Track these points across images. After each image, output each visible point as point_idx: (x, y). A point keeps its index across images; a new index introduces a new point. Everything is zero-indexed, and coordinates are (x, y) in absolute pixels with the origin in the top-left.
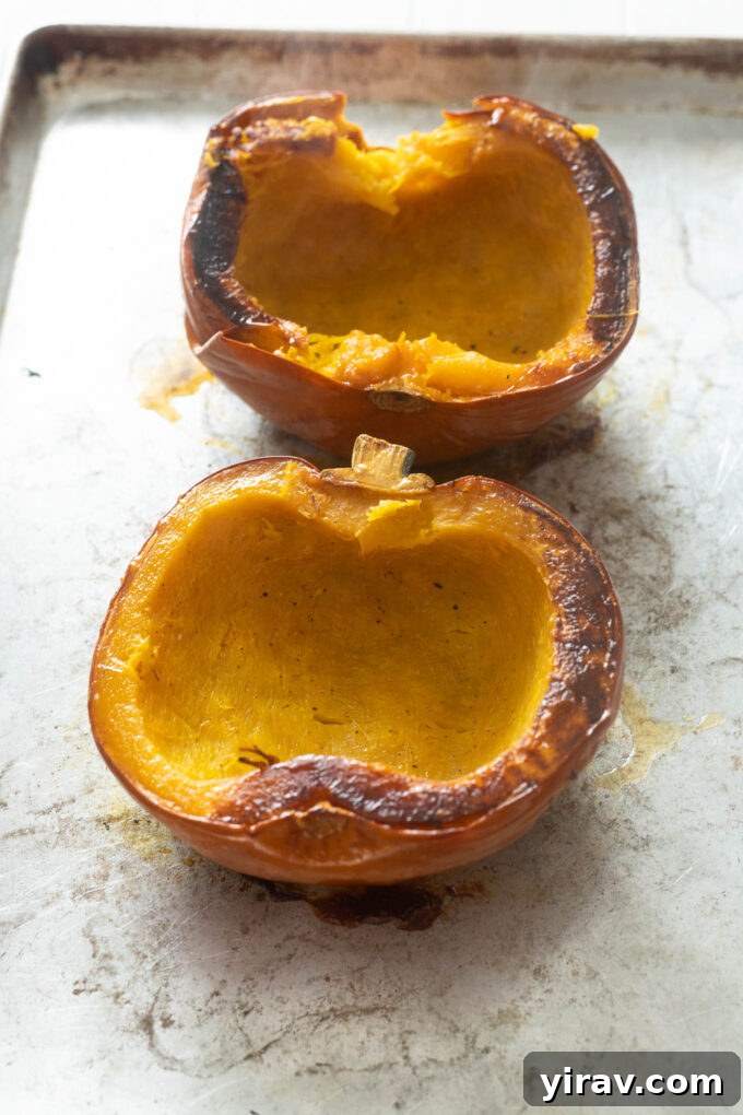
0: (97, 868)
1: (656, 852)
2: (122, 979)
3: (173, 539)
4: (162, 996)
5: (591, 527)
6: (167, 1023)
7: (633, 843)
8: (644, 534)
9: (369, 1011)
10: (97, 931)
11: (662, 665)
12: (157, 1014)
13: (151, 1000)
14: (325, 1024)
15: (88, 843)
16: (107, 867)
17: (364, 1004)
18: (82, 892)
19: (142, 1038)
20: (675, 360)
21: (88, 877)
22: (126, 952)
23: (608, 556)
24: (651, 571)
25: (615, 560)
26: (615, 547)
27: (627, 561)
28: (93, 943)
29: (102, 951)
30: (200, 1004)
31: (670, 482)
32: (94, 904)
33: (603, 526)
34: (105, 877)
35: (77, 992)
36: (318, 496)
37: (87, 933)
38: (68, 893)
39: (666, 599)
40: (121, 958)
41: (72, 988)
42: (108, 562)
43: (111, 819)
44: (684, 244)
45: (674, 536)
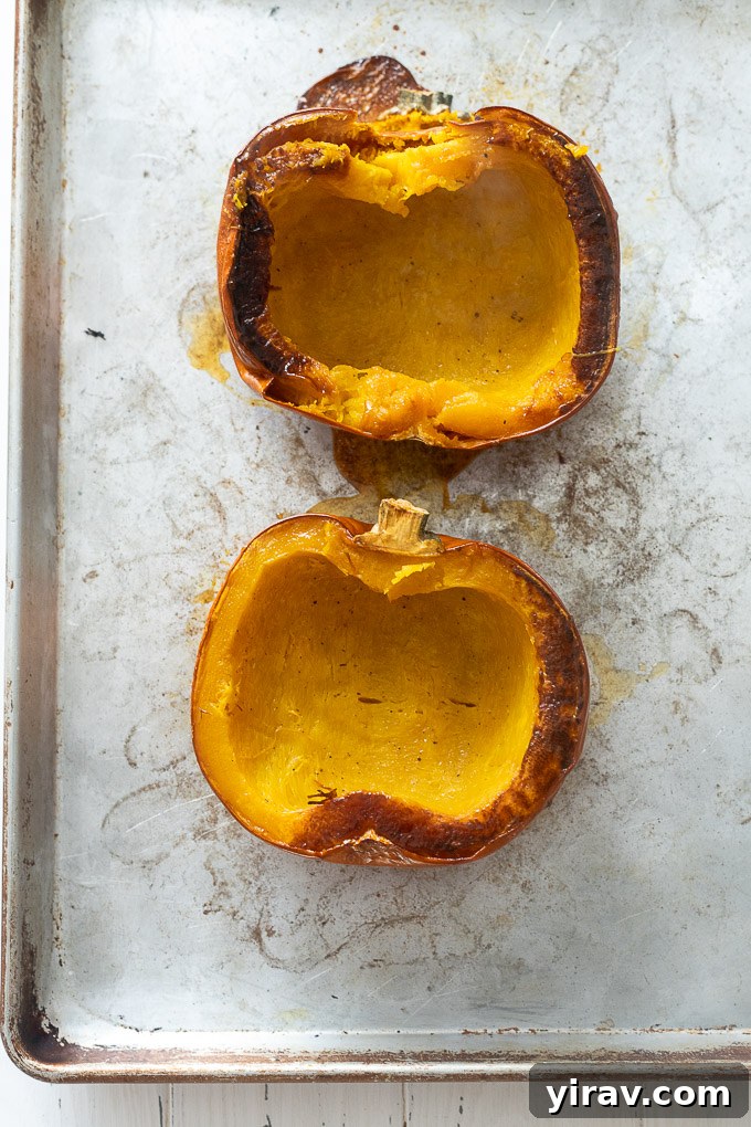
0: (207, 814)
1: (611, 786)
2: (236, 901)
3: (242, 596)
4: (265, 913)
5: (575, 478)
6: (270, 933)
7: (596, 779)
8: (618, 484)
9: (407, 919)
10: (215, 865)
11: (625, 618)
12: (262, 926)
13: (258, 916)
14: (378, 930)
15: (199, 793)
16: (216, 812)
17: (405, 913)
18: (201, 834)
19: (254, 945)
20: (655, 288)
21: (202, 821)
22: (236, 879)
23: (588, 509)
24: (621, 523)
25: (593, 512)
26: (593, 499)
27: (603, 514)
28: (213, 874)
29: (220, 880)
30: (291, 918)
31: (642, 429)
32: (210, 843)
33: (584, 477)
34: (215, 821)
35: (206, 912)
36: (354, 555)
37: (207, 867)
38: (191, 835)
39: (632, 551)
40: (234, 885)
41: (202, 910)
42: (185, 534)
44: (672, 140)
45: (642, 487)
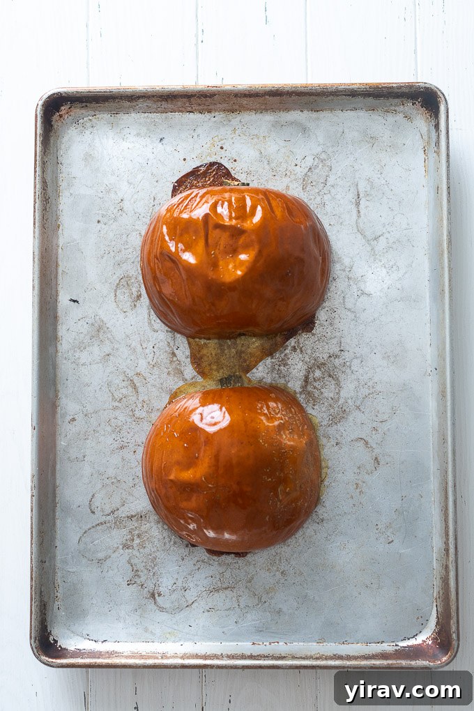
0: (130, 537)
1: (325, 525)
2: (143, 579)
4: (157, 585)
5: (309, 372)
6: (160, 595)
7: (318, 521)
8: (330, 376)
9: (226, 589)
10: (134, 561)
12: (156, 591)
13: (154, 587)
14: (211, 594)
15: (125, 527)
16: (133, 536)
17: (224, 586)
18: (126, 546)
19: (151, 601)
20: (349, 278)
21: (127, 540)
22: (142, 569)
23: (315, 388)
24: (331, 395)
25: (317, 389)
26: (318, 383)
27: (322, 390)
28: (132, 566)
29: (135, 569)
30: (170, 588)
31: (342, 348)
32: (130, 551)
33: (313, 372)
34: (133, 540)
35: (128, 585)
37: (129, 562)
38: (121, 547)
39: (336, 409)
40: (142, 571)
41: (126, 583)
42: (118, 400)
43: (132, 516)
44: (358, 204)
45: (342, 377)
